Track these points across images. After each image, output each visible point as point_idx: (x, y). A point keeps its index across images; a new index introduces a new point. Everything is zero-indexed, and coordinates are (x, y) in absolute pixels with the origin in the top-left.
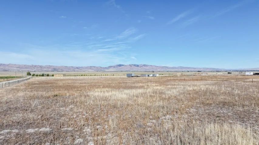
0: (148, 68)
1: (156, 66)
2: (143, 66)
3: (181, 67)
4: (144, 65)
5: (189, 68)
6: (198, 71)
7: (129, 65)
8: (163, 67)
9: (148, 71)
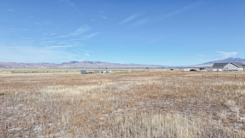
0: (102, 65)
1: (109, 63)
3: (131, 64)
4: (98, 62)
5: (138, 65)
6: (147, 68)
7: (84, 62)
8: (116, 64)
9: (101, 67)
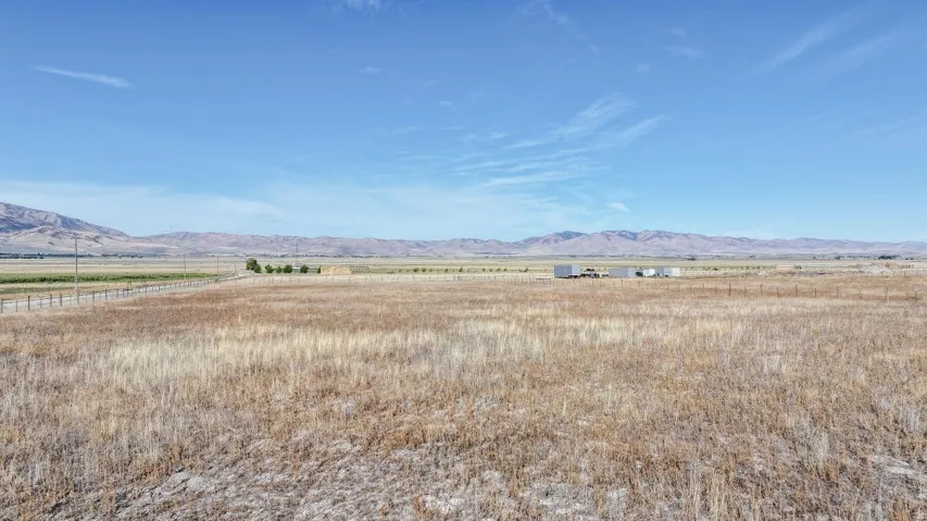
0: (673, 243)
1: (704, 238)
2: (655, 236)
3: (806, 239)
4: (659, 234)
5: (841, 244)
6: (883, 257)
7: (602, 233)
8: (733, 242)
9: (672, 254)
